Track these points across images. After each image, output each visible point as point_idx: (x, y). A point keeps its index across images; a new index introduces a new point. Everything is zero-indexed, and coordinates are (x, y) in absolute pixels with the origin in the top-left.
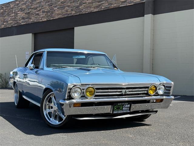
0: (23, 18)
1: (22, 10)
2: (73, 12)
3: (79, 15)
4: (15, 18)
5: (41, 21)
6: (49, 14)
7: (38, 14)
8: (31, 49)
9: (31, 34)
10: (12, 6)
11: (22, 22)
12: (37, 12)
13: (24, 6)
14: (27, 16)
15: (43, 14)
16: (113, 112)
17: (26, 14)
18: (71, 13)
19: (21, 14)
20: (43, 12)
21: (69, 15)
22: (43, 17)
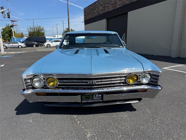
0: (102, 10)
1: (101, 5)
2: (128, 2)
3: (131, 3)
4: (98, 11)
5: (110, 10)
6: (114, 5)
7: (109, 7)
8: (105, 28)
9: (105, 19)
10: (97, 3)
11: (102, 13)
12: (108, 6)
13: (102, 3)
14: (103, 8)
15: (111, 6)
16: (82, 101)
17: (103, 7)
18: (126, 3)
19: (101, 8)
20: (111, 5)
21: (125, 4)
22: (111, 8)
